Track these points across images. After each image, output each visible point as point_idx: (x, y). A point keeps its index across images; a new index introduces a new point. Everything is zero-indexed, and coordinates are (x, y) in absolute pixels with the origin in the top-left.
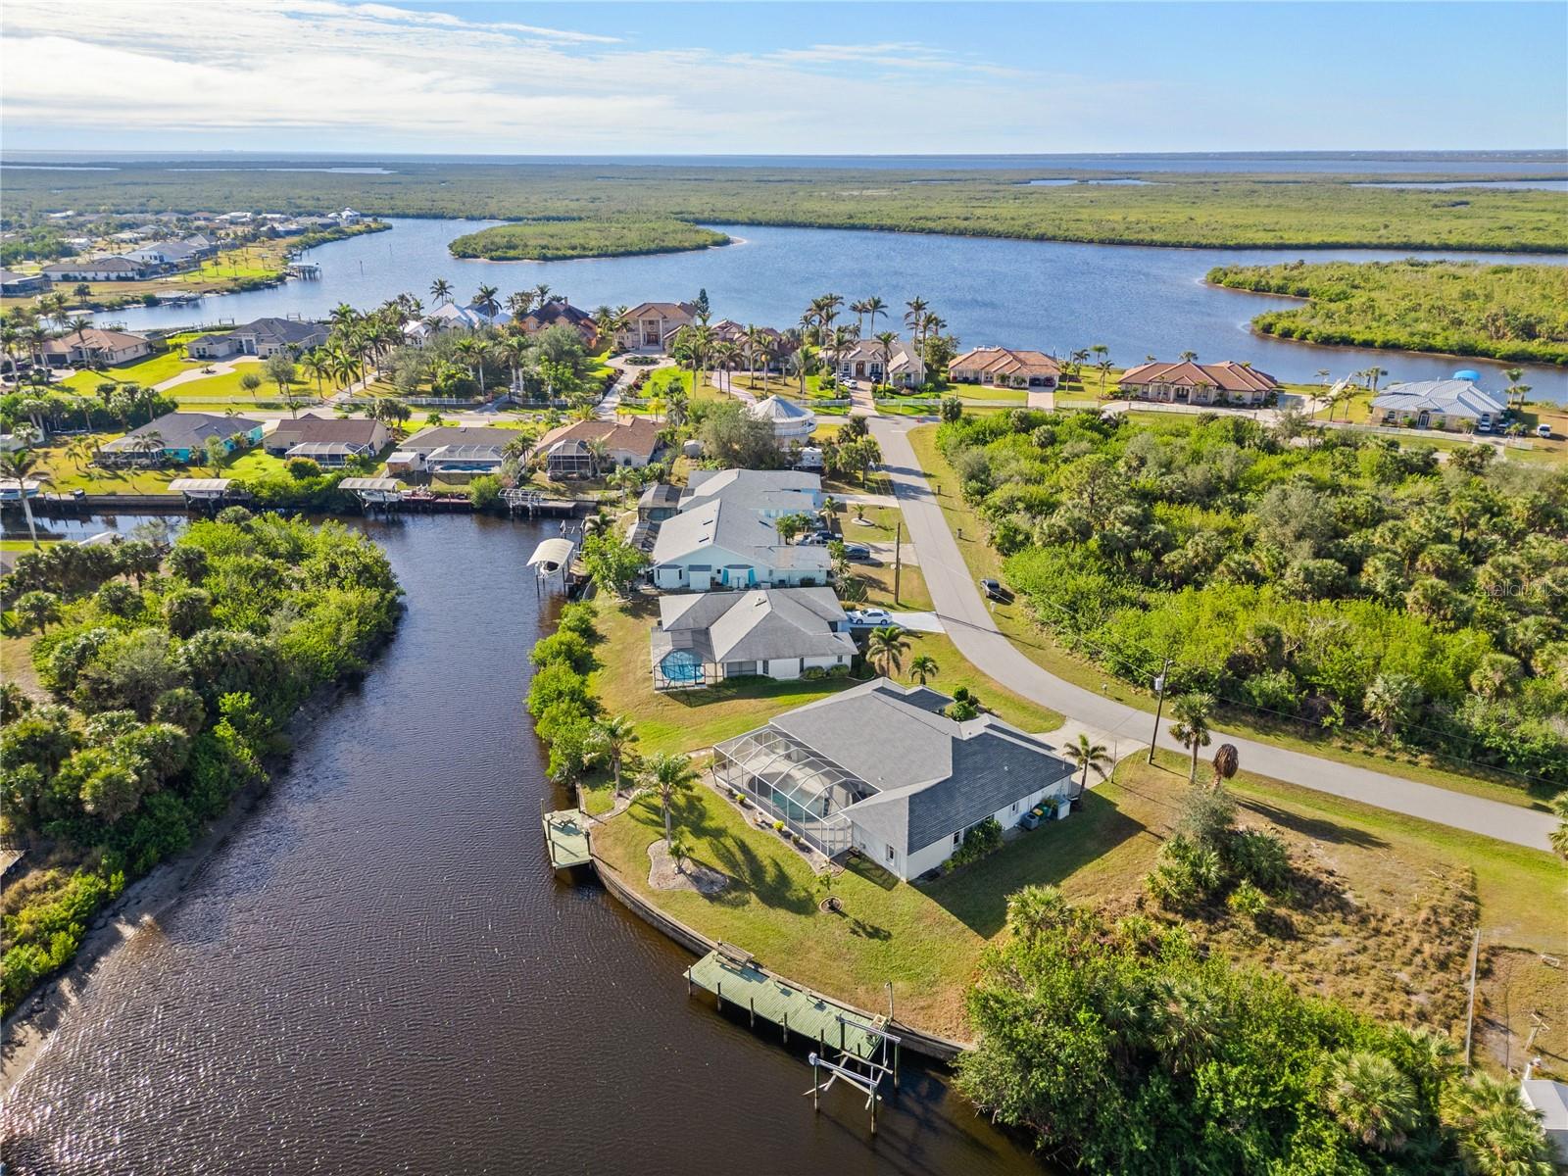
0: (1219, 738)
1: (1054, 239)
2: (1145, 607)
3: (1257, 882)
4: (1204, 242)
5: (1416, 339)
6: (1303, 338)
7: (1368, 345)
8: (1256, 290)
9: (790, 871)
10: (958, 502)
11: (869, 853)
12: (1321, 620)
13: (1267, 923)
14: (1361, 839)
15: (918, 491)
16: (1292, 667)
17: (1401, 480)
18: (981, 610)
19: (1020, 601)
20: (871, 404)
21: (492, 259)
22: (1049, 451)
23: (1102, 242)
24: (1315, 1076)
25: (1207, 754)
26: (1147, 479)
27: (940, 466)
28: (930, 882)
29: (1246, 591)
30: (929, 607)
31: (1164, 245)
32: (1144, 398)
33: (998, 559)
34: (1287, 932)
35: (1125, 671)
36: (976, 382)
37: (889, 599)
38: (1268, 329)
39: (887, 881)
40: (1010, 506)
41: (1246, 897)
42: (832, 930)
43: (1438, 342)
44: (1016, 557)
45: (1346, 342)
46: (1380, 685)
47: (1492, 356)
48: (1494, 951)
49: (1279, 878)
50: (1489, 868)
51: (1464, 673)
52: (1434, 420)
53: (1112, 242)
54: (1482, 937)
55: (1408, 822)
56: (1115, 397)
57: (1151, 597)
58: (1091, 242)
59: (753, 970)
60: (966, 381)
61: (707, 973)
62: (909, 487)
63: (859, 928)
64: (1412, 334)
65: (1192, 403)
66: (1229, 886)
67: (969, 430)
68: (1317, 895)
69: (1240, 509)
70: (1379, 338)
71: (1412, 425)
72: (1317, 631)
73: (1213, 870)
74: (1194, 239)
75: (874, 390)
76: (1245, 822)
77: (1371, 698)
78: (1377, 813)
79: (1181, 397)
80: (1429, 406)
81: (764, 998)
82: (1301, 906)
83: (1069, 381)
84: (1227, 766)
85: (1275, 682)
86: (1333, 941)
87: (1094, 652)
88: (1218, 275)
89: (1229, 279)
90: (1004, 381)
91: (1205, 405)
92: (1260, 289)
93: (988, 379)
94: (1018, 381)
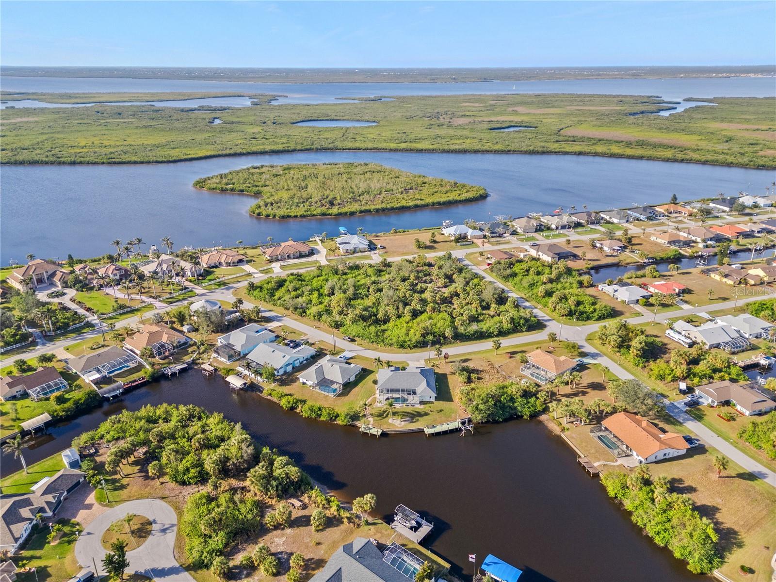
1: (81, 163)
2: (386, 330)
3: (473, 373)
5: (308, 213)
6: (274, 217)
8: (222, 191)
9: (417, 410)
10: (297, 317)
11: (424, 400)
12: (426, 321)
13: (478, 379)
14: (468, 359)
15: (277, 316)
16: (431, 333)
17: (381, 275)
18: (355, 346)
19: (358, 339)
20: (199, 288)
23: (109, 163)
25: (442, 356)
27: (271, 306)
28: (437, 399)
30: (344, 350)
31: (142, 163)
33: (335, 331)
34: (482, 378)
35: (402, 346)
36: (216, 267)
37: (334, 352)
39: (432, 403)
41: (473, 376)
44: (343, 329)
46: (448, 331)
47: (331, 215)
51: (453, 322)
52: (357, 249)
54: (497, 367)
56: (270, 261)
57: (384, 327)
58: (103, 163)
59: (434, 427)
61: (427, 431)
62: (274, 316)
63: (437, 412)
65: (294, 258)
66: (470, 375)
67: (265, 291)
68: (477, 371)
69: (367, 296)
71: (354, 253)
72: (428, 324)
73: (465, 374)
75: (190, 281)
76: (461, 365)
77: (446, 333)
78: (466, 354)
79: (289, 257)
80: (355, 246)
81: (439, 429)
82: (478, 374)
83: (247, 260)
84: (447, 357)
85: (430, 338)
86: (486, 376)
87: (391, 345)
88: (200, 184)
89: (207, 186)
90: (228, 264)
91: (297, 258)
92: (223, 190)
93: (221, 264)
94: (234, 263)
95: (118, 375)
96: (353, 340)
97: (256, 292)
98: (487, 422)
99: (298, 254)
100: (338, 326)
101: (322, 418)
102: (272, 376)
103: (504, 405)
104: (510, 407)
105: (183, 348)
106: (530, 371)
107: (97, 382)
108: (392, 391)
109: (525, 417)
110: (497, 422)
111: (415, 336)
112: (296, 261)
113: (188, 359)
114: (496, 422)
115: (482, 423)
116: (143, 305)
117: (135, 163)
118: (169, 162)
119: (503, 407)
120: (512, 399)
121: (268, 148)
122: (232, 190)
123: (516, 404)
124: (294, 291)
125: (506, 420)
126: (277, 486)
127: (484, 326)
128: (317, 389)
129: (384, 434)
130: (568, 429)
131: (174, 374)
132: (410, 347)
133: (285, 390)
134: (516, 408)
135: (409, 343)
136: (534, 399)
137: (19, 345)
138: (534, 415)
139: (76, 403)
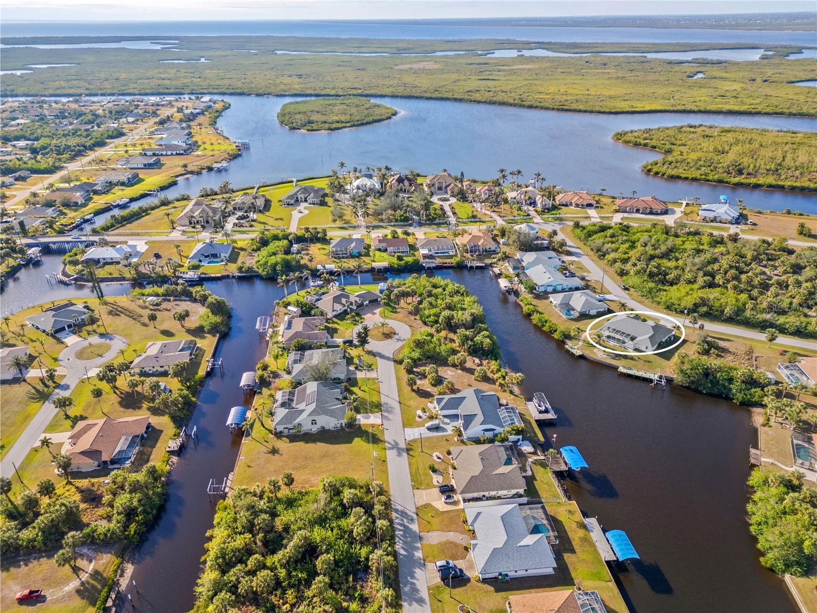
0: (700, 323)
1: (536, 107)
2: (665, 290)
3: (715, 348)
4: (602, 110)
5: (703, 177)
6: (663, 175)
7: (686, 179)
10: (595, 258)
11: (640, 349)
12: (713, 294)
13: (718, 355)
14: (729, 340)
15: (579, 253)
16: (708, 306)
17: (715, 246)
18: (624, 294)
19: (632, 289)
20: (539, 217)
21: (308, 130)
22: (614, 239)
23: (558, 110)
24: (735, 373)
25: (697, 326)
26: (650, 250)
27: (581, 244)
29: (690, 286)
30: (610, 293)
31: (585, 111)
32: (625, 212)
33: (619, 278)
34: (722, 357)
35: (668, 308)
36: (566, 205)
37: (599, 291)
38: (649, 171)
40: (615, 261)
41: (713, 350)
42: (642, 362)
43: (711, 178)
44: (625, 278)
45: (679, 177)
46: (728, 308)
47: (729, 183)
48: (757, 357)
49: (718, 348)
50: (753, 344)
51: (744, 305)
52: (718, 219)
53: (563, 110)
54: (754, 355)
55: (736, 336)
56: (617, 211)
57: (665, 288)
58: (553, 109)
59: (630, 369)
60: (563, 205)
61: (621, 369)
62: (576, 253)
63: (645, 361)
64: (701, 175)
65: (642, 213)
66: (710, 349)
67: (585, 231)
68: (725, 350)
69: (677, 260)
70: (690, 176)
71: (712, 221)
72: (712, 297)
73: (706, 346)
74: (598, 109)
75: (536, 211)
76: (709, 339)
77: (726, 311)
78: (730, 335)
79: (638, 211)
80: (718, 216)
81: (632, 372)
82: (722, 352)
83: (597, 205)
84: (702, 327)
86: (730, 358)
87: (659, 303)
88: (619, 136)
89: (624, 139)
90: (577, 205)
91: (646, 214)
92: (637, 145)
93: (571, 204)
94: (582, 205)
95: (439, 257)
96: (626, 289)
97: (578, 231)
98: (688, 388)
99: (648, 210)
100: (622, 273)
101: (544, 329)
102: (532, 289)
103: (718, 382)
104: (724, 386)
105: (489, 253)
106: (787, 372)
107: (425, 257)
108: (618, 332)
109: (735, 401)
110: (700, 393)
111: (688, 302)
112: (643, 216)
113: (488, 261)
114: (697, 391)
115: (682, 386)
116: (490, 219)
117: (580, 111)
118: (611, 113)
119: (715, 382)
120: (731, 380)
121: (727, 107)
122: (645, 145)
123: (731, 386)
124: (611, 237)
125: (710, 395)
126: (470, 346)
127: (782, 320)
128: (557, 310)
129: (582, 357)
130: (770, 427)
131: (471, 267)
132: (676, 311)
133: (535, 302)
134: (730, 389)
135: (676, 307)
136: (758, 390)
137: (402, 223)
138: (748, 405)
139: (407, 263)
